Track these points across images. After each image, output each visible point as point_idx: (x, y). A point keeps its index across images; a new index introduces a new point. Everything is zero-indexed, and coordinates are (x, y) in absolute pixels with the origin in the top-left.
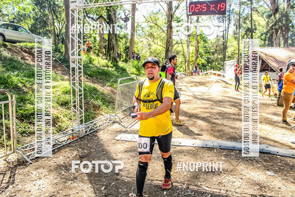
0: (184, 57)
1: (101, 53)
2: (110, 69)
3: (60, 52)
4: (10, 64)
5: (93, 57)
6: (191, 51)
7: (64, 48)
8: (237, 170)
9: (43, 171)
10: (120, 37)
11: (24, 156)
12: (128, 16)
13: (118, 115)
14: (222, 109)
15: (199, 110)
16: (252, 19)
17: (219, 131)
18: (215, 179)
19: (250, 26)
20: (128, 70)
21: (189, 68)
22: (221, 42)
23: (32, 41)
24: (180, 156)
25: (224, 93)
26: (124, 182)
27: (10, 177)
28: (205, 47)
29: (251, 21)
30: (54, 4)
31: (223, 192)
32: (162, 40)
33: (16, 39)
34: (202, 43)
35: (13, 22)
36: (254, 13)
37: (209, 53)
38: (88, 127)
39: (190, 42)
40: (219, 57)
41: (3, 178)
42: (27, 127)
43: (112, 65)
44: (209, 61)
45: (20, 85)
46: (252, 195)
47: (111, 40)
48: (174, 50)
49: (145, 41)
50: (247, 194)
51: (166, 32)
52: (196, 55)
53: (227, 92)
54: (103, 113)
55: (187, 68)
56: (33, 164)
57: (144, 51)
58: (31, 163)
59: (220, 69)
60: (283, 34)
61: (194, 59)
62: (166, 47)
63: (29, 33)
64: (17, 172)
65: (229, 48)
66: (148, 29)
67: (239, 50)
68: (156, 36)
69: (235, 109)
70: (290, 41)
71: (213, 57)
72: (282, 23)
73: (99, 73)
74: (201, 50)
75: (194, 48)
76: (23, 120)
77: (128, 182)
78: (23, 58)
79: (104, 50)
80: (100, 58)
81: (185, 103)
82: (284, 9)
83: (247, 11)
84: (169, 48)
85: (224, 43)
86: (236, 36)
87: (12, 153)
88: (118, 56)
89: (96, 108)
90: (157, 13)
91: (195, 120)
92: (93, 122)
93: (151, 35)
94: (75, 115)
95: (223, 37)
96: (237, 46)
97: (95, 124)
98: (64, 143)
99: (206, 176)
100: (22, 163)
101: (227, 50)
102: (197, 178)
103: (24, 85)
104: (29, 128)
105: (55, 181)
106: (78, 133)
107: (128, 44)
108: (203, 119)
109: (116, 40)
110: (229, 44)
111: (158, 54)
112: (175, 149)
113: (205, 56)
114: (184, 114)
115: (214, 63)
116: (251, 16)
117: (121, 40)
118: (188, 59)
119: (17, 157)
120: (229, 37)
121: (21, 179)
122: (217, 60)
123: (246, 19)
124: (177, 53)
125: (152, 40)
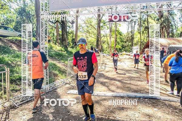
0: (108, 44)
1: (58, 43)
2: (63, 52)
4: (3, 50)
5: (53, 45)
6: (112, 41)
8: (137, 108)
9: (25, 111)
10: (69, 33)
11: (14, 103)
12: (74, 21)
13: (68, 79)
14: (130, 75)
17: (128, 87)
18: (124, 113)
19: (147, 26)
21: (111, 51)
22: (130, 35)
23: (15, 36)
24: (105, 102)
25: (132, 65)
26: (72, 116)
27: (6, 115)
28: (121, 38)
31: (128, 120)
32: (95, 34)
33: (6, 35)
34: (119, 36)
35: (3, 24)
36: (149, 18)
37: (123, 42)
38: (51, 87)
39: (111, 35)
40: (129, 44)
41: (2, 115)
42: (15, 87)
43: (64, 50)
44: (123, 47)
45: (10, 62)
47: (64, 35)
48: (102, 40)
49: (84, 35)
51: (97, 30)
52: (115, 43)
54: (59, 78)
56: (20, 108)
58: (18, 107)
59: (130, 52)
60: (166, 30)
61: (114, 45)
62: (97, 38)
63: (14, 31)
64: (10, 112)
65: (135, 39)
66: (86, 28)
67: (141, 40)
68: (91, 32)
70: (170, 34)
71: (125, 44)
72: (165, 24)
73: (57, 55)
74: (118, 40)
75: (114, 39)
76: (12, 83)
77: (75, 116)
78: (11, 46)
79: (59, 41)
80: (57, 46)
81: (108, 72)
82: (166, 16)
83: (145, 17)
84: (99, 39)
85: (132, 36)
86: (139, 31)
87: (7, 102)
88: (68, 45)
89: (56, 75)
91: (114, 81)
92: (53, 84)
93: (88, 32)
95: (131, 32)
96: (140, 37)
97: (55, 85)
99: (119, 112)
100: (13, 107)
103: (12, 62)
104: (16, 87)
106: (45, 90)
107: (74, 37)
108: (119, 81)
109: (67, 35)
110: (135, 36)
111: (92, 43)
112: (102, 98)
113: (121, 44)
114: (107, 78)
115: (126, 48)
116: (148, 20)
117: (69, 35)
118: (110, 45)
119: (10, 104)
120: (135, 32)
121: (13, 116)
122: (128, 46)
123: (144, 21)
124: (104, 42)
125: (88, 35)
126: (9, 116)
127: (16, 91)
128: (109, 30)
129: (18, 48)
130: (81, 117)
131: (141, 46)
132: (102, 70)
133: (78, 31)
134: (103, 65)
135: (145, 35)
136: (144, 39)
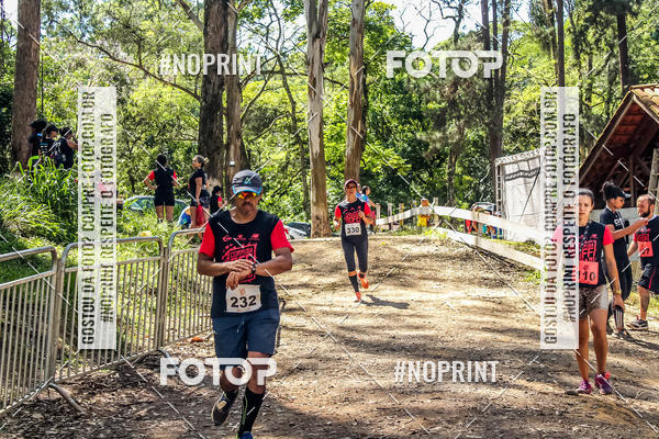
0: (298, 140)
6: (330, 111)
21: (322, 197)
37: (419, 116)
39: (323, 66)
40: (470, 135)
44: (419, 158)
49: (96, 64)
51: (201, 18)
52: (355, 124)
55: (312, 196)
59: (477, 197)
61: (345, 147)
62: (205, 90)
65: (515, 92)
68: (150, 34)
71: (438, 135)
74: (381, 105)
75: (346, 99)
84: (217, 98)
93: (127, 33)
101: (506, 103)
110: (513, 72)
111: (163, 129)
113: (403, 134)
115: (446, 168)
118: (316, 148)
120: (514, 37)
122: (458, 149)
124: (264, 122)
125: (131, 59)
128: (302, 20)
135: (598, 62)
136: (589, 90)
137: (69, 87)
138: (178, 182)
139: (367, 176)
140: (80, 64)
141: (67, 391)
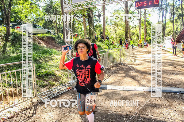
3: (60, 38)
6: (142, 32)
7: (62, 36)
8: (172, 105)
10: (96, 27)
11: (41, 99)
12: (100, 14)
15: (148, 69)
16: (182, 8)
18: (157, 111)
19: (181, 13)
20: (102, 46)
24: (135, 97)
25: (164, 57)
27: (34, 111)
29: (182, 9)
30: (56, 10)
31: (162, 119)
32: (123, 26)
33: (35, 32)
34: (149, 26)
36: (183, 4)
39: (141, 26)
42: (42, 83)
45: (38, 58)
46: (183, 121)
48: (131, 32)
49: (112, 28)
50: (179, 120)
52: (145, 34)
53: (166, 57)
57: (112, 34)
59: (162, 42)
61: (144, 37)
63: (42, 28)
64: (37, 108)
65: (167, 28)
67: (174, 29)
68: (119, 24)
69: (172, 67)
74: (148, 31)
75: (144, 30)
76: (40, 79)
77: (102, 113)
78: (39, 43)
79: (87, 35)
81: (138, 65)
83: (179, 3)
84: (127, 31)
85: (163, 25)
86: (171, 20)
87: (35, 97)
88: (96, 39)
90: (119, 10)
91: (145, 75)
93: (116, 24)
94: (70, 75)
95: (163, 21)
96: (172, 26)
98: (64, 91)
99: (151, 109)
101: (166, 30)
102: (145, 110)
103: (40, 59)
104: (43, 83)
105: (59, 113)
106: (72, 85)
107: (102, 31)
110: (167, 26)
111: (121, 36)
112: (132, 93)
114: (138, 71)
116: (182, 6)
117: (97, 29)
118: (140, 37)
119: (37, 100)
120: (167, 21)
121: (40, 111)
123: (178, 8)
124: (133, 34)
125: (117, 27)
126: (36, 111)
127: (44, 86)
129: (47, 44)
130: (108, 114)
131: (174, 36)
132: (132, 63)
133: (106, 24)
134: (133, 58)
135: (179, 23)
136: (178, 28)
137: (109, 31)
138: (123, 42)
139: (147, 40)
140: (110, 28)
141: (109, 67)
